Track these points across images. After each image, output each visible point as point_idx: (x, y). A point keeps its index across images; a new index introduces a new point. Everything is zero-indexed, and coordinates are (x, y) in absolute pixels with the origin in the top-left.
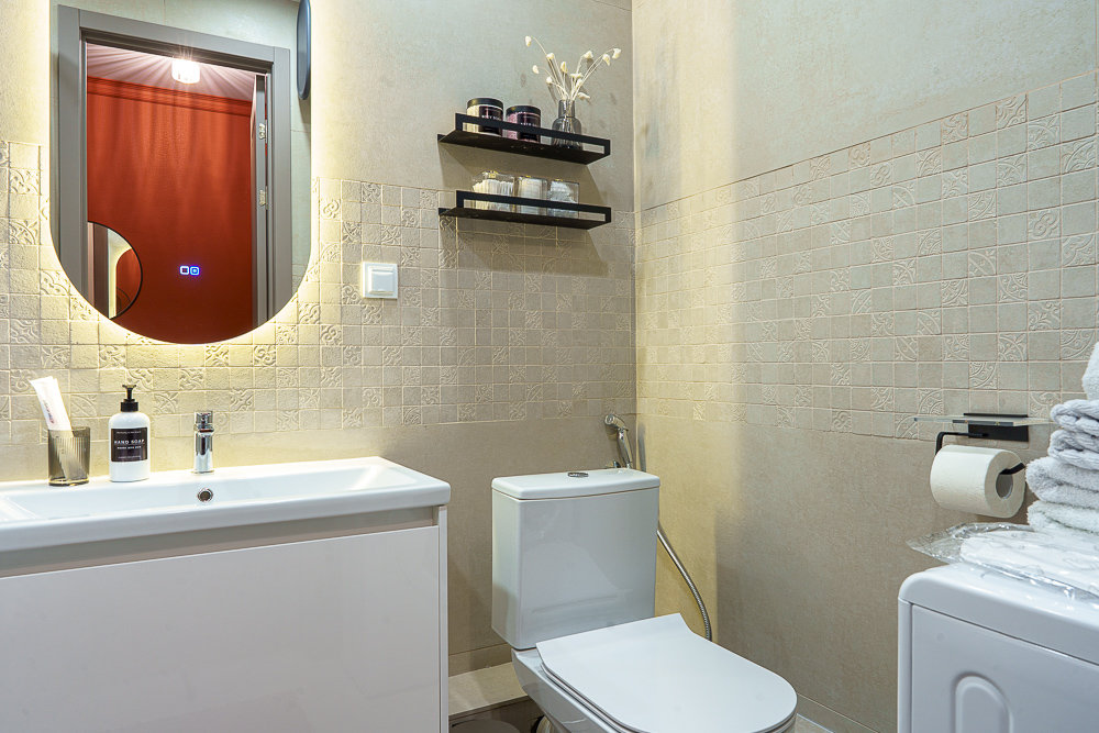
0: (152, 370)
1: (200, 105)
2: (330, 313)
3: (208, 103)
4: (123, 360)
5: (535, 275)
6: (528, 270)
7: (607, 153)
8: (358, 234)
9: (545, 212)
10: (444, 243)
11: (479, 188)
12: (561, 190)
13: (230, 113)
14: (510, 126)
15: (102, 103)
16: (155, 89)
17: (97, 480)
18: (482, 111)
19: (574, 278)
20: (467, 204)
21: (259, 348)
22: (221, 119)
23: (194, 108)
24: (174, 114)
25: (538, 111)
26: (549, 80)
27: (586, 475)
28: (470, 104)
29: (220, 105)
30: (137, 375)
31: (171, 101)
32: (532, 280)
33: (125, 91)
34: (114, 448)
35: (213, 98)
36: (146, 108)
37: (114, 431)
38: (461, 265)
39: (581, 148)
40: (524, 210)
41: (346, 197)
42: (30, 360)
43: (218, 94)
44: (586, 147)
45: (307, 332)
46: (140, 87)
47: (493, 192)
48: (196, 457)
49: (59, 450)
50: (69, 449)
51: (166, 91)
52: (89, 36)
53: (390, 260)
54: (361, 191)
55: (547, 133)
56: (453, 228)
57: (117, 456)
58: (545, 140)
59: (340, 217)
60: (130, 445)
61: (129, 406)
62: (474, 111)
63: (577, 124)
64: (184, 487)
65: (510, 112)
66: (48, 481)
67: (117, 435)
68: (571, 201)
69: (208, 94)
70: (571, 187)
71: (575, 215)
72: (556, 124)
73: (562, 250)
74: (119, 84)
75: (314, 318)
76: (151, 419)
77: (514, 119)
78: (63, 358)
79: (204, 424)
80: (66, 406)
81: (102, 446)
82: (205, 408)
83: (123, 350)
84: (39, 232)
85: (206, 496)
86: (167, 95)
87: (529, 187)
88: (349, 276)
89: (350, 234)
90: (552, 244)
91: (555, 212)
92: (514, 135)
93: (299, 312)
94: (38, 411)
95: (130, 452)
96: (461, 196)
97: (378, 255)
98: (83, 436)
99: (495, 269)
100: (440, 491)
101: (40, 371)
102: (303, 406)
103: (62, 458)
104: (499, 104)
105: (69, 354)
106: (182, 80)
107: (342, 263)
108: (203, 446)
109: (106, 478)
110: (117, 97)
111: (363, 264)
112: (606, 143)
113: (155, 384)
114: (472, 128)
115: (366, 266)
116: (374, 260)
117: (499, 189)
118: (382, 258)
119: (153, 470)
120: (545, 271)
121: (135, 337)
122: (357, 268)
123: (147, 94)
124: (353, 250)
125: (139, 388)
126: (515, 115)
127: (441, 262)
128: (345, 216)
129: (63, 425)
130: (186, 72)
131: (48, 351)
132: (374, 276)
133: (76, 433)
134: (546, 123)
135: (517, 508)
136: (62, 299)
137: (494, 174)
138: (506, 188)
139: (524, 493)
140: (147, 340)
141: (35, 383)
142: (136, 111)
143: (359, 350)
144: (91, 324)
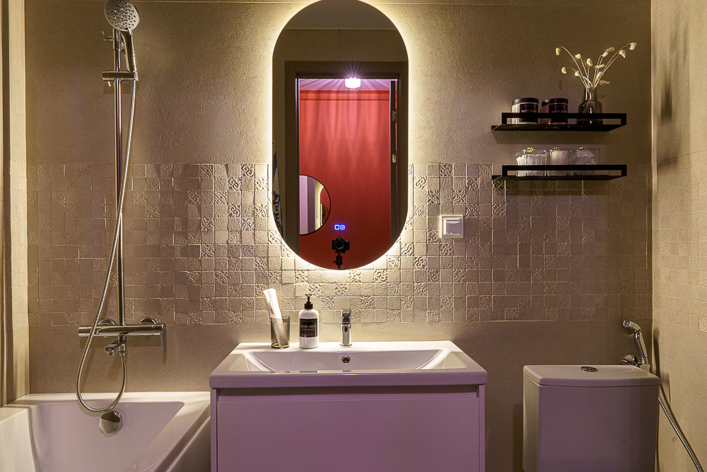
0: (321, 284)
1: (362, 98)
2: (420, 250)
3: (366, 96)
4: (306, 279)
5: (565, 217)
7: (624, 123)
8: (437, 198)
9: (572, 173)
10: (496, 198)
11: (521, 161)
12: (585, 155)
13: (380, 100)
14: (543, 115)
16: (338, 92)
17: (293, 346)
18: (522, 107)
20: (510, 173)
21: (378, 271)
22: (374, 104)
23: (359, 100)
24: (348, 105)
25: (566, 101)
26: (577, 74)
27: (596, 369)
29: (374, 96)
30: (313, 287)
31: (346, 98)
32: (562, 221)
33: (322, 96)
34: (301, 329)
35: (370, 92)
36: (333, 103)
37: (301, 320)
38: (507, 213)
39: (601, 123)
41: (430, 175)
42: (264, 279)
43: (373, 89)
44: (606, 121)
45: (406, 261)
46: (330, 92)
47: (530, 163)
48: (342, 333)
49: (276, 329)
50: (280, 326)
51: (343, 92)
52: (300, 75)
53: (458, 212)
54: (440, 170)
55: (573, 116)
56: (502, 188)
57: (302, 334)
58: (572, 121)
59: (426, 188)
60: (309, 328)
61: (309, 306)
62: (515, 109)
63: (599, 105)
64: (335, 354)
65: (544, 104)
66: (270, 344)
67: (303, 322)
68: (593, 163)
69: (367, 90)
70: (593, 153)
71: (597, 173)
72: (581, 107)
73: (586, 197)
74: (319, 92)
75: (410, 252)
76: (320, 313)
77: (546, 110)
78: (278, 278)
79: (346, 319)
80: (279, 304)
81: (295, 328)
82: (347, 307)
83: (306, 273)
84: (267, 210)
85: (346, 360)
86: (344, 94)
87: (556, 155)
88: (432, 225)
89: (433, 198)
90: (579, 193)
91: (579, 173)
92: (547, 121)
93: (401, 249)
95: (309, 332)
96: (506, 169)
97: (450, 210)
98: (287, 321)
99: (534, 214)
100: (481, 375)
101: (268, 285)
102: (403, 307)
103: (277, 332)
104: (536, 100)
105: (281, 276)
106: (352, 87)
107: (427, 217)
109: (298, 345)
110: (318, 99)
111: (440, 217)
112: (623, 117)
113: (322, 292)
114: (515, 121)
115: (443, 217)
116: (448, 213)
117: (534, 160)
118: (453, 212)
119: (320, 341)
120: (573, 213)
121: (312, 266)
122: (437, 220)
123: (333, 96)
124: (434, 210)
125: (314, 295)
126: (547, 107)
127: (492, 212)
128: (429, 187)
129: (278, 315)
131: (271, 274)
132: (447, 224)
133: (284, 321)
134: (573, 108)
135: (538, 391)
136: (278, 245)
137: (531, 150)
138: (540, 159)
139: (543, 380)
140: (318, 268)
141: (265, 292)
142: (328, 107)
143: (438, 272)
144: (291, 259)
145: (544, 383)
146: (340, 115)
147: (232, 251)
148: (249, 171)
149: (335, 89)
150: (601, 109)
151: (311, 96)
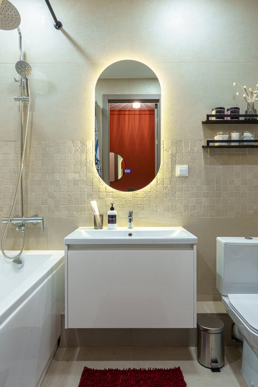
0: (118, 199)
2: (167, 181)
3: (143, 112)
4: (111, 196)
5: (239, 166)
6: (235, 164)
8: (175, 157)
9: (241, 144)
10: (204, 157)
11: (216, 138)
12: (248, 135)
13: (150, 114)
14: (227, 116)
15: (116, 117)
16: (129, 111)
17: (105, 228)
18: (217, 112)
19: (255, 166)
20: (211, 144)
21: (146, 192)
22: (147, 116)
23: (140, 114)
24: (134, 117)
25: (239, 109)
26: (244, 96)
27: (252, 239)
28: (213, 110)
29: (147, 112)
30: (114, 200)
31: (134, 113)
32: (237, 168)
33: (123, 113)
34: (109, 220)
35: (145, 111)
36: (127, 116)
37: (109, 215)
38: (210, 164)
39: (256, 119)
40: (233, 144)
41: (172, 145)
42: (91, 196)
43: (146, 109)
45: (160, 188)
46: (125, 111)
47: (221, 139)
48: (129, 223)
49: (96, 220)
50: (99, 219)
51: (132, 111)
52: (110, 101)
53: (186, 164)
54: (177, 143)
55: (242, 116)
56: (207, 152)
57: (109, 222)
58: (241, 119)
59: (170, 152)
60: (112, 219)
61: (112, 209)
62: (214, 113)
63: (255, 111)
64: (125, 232)
65: (228, 110)
66: (94, 227)
67: (110, 216)
68: (252, 139)
69: (143, 109)
70: (252, 134)
71: (253, 144)
72: (246, 112)
73: (249, 156)
74: (120, 111)
75: (162, 184)
76: (118, 212)
77: (229, 113)
79: (131, 214)
80: (98, 208)
81: (106, 219)
82: (131, 210)
83: (111, 193)
84: (92, 163)
85: (130, 235)
86: (132, 112)
87: (235, 136)
88: (173, 170)
89: (173, 156)
90: (246, 154)
91: (245, 143)
92: (229, 118)
93: (157, 182)
94: (92, 209)
95: (112, 221)
96: (208, 142)
97: (182, 163)
98: (102, 216)
99: (223, 165)
100: (194, 240)
101: (93, 199)
102: (158, 210)
103: (97, 222)
104: (224, 108)
105: (99, 195)
106: (136, 108)
107: (170, 166)
108: (130, 221)
109: (107, 228)
110: (120, 115)
111: (177, 166)
113: (119, 203)
114: (214, 119)
116: (180, 164)
117: (223, 137)
118: (183, 164)
119: (118, 226)
120: (243, 164)
121: (114, 190)
122: (175, 167)
123: (127, 113)
124: (174, 163)
125: (115, 204)
126: (229, 111)
127: (203, 164)
128: (171, 152)
129: (97, 213)
130: (137, 105)
131: (95, 194)
132: (181, 169)
133: (100, 216)
134: (242, 112)
135: (223, 248)
136: (97, 180)
137: (221, 133)
138: (226, 137)
139: (225, 243)
140: (117, 191)
141: (92, 202)
142: (124, 118)
143: (175, 193)
144: (104, 187)
145: (226, 244)
146: (130, 122)
147: (76, 183)
148: (83, 144)
149: (127, 109)
150: (256, 112)
151: (116, 113)
